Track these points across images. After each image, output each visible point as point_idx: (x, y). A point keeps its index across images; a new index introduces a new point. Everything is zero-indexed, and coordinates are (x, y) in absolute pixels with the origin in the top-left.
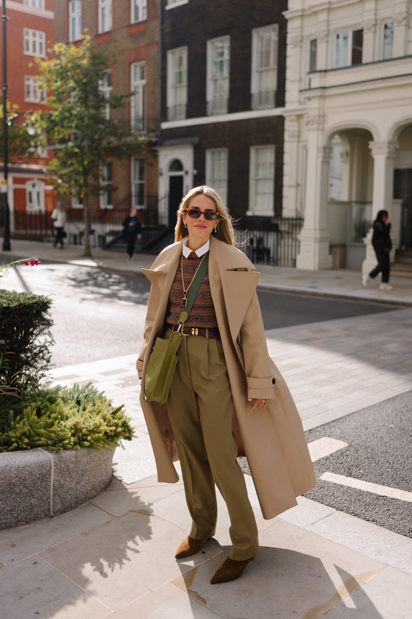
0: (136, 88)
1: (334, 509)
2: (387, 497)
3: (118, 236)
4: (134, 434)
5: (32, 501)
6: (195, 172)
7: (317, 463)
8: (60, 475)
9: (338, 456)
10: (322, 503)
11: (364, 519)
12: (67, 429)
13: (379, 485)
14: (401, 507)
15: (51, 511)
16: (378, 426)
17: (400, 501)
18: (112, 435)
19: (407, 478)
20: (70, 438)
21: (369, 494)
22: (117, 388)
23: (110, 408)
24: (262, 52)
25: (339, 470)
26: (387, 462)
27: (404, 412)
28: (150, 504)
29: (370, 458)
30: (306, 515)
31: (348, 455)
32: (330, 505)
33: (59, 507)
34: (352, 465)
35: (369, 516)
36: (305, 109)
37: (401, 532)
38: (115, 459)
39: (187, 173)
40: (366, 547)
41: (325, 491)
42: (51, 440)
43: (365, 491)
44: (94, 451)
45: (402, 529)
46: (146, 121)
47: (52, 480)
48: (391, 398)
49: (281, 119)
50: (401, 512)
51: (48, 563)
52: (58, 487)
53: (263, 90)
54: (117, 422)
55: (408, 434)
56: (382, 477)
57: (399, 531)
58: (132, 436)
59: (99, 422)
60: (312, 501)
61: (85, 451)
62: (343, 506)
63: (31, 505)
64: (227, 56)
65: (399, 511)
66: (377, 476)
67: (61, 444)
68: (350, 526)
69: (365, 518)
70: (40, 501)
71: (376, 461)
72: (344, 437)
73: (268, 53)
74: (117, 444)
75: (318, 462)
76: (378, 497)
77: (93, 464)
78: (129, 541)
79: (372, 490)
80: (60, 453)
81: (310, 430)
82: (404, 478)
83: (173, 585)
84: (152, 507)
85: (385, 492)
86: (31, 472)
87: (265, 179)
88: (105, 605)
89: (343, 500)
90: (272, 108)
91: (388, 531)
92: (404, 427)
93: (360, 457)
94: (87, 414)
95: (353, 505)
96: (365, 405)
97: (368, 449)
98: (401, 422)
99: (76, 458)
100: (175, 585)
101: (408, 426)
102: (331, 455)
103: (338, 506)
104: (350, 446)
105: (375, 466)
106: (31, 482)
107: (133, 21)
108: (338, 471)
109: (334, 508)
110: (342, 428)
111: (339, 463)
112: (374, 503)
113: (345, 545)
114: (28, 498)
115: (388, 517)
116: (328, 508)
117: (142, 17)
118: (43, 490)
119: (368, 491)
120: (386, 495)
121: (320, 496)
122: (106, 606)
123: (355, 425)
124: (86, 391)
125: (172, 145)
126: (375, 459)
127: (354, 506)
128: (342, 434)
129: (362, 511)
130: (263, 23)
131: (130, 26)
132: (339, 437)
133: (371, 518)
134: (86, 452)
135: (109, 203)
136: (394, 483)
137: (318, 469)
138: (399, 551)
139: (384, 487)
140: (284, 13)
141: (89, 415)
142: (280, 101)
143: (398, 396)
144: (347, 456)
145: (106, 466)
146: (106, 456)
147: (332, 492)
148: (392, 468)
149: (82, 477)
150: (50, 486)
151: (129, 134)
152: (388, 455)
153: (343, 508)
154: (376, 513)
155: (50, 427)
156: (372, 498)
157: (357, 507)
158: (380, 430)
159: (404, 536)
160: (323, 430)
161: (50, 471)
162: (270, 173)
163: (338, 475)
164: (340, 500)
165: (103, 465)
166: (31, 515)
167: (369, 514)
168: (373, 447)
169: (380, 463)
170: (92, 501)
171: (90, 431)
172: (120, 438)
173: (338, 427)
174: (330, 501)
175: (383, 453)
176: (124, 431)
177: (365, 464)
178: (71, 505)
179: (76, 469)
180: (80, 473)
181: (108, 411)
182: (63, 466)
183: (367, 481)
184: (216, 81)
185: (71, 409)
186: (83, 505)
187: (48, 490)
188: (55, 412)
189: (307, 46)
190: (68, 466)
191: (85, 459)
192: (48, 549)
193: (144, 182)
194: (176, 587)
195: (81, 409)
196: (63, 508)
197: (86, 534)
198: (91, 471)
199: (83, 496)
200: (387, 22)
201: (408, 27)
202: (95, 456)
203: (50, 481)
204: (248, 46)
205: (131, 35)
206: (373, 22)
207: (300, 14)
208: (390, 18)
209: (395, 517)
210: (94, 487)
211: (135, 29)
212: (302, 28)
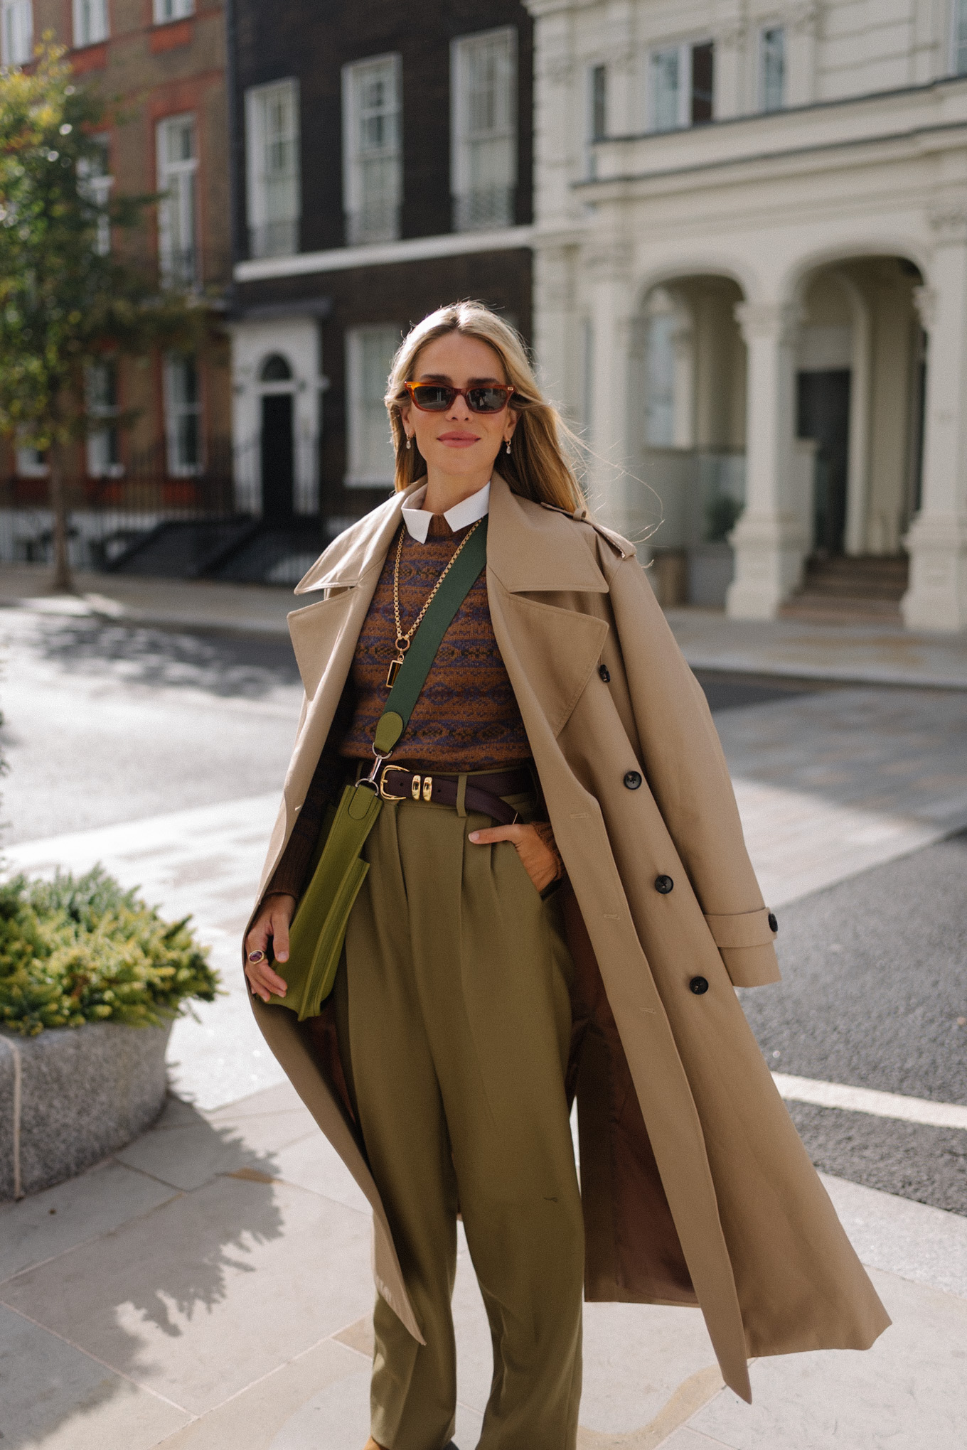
0: (174, 179)
3: (137, 541)
4: (218, 988)
6: (324, 384)
8: (37, 1093)
12: (51, 977)
13: (820, 1083)
14: (876, 1131)
15: (17, 1185)
16: (802, 950)
17: (873, 1116)
18: (165, 989)
19: (884, 1065)
20: (58, 1000)
23: (157, 924)
24: (476, 95)
26: (834, 1031)
27: (861, 914)
28: (271, 1155)
29: (792, 1022)
33: (37, 1173)
36: (582, 231)
37: (885, 1186)
38: (174, 1051)
39: (302, 386)
42: (11, 1002)
44: (122, 1029)
46: (199, 260)
47: (17, 1106)
48: (827, 887)
49: (525, 256)
50: (878, 1141)
51: (17, 1311)
52: (33, 1122)
53: (484, 187)
54: (178, 955)
55: (876, 964)
56: (825, 1064)
57: (880, 1185)
58: (215, 991)
59: (131, 957)
61: (98, 1030)
64: (391, 106)
65: (874, 1140)
66: (813, 1062)
67: (36, 1015)
71: (808, 1030)
73: (491, 95)
74: (178, 1010)
76: (821, 1111)
77: (120, 1064)
78: (225, 1244)
79: (805, 1096)
80: (37, 1035)
82: (878, 1064)
83: (341, 1344)
84: (275, 1161)
85: (835, 1099)
88: (173, 1404)
90: (503, 229)
91: (852, 1185)
92: (862, 950)
93: (769, 1022)
94: (99, 937)
97: (786, 1002)
98: (856, 938)
99: (78, 1047)
100: (348, 1345)
101: (873, 946)
105: (806, 1039)
107: (159, 16)
112: (813, 1124)
115: (850, 1154)
117: (182, 8)
120: (839, 1105)
122: (176, 1406)
124: (92, 885)
125: (267, 320)
126: (804, 1025)
130: (477, 25)
131: (153, 29)
134: (102, 1031)
135: (113, 457)
136: (854, 1075)
139: (832, 1086)
140: (528, 2)
141: (104, 942)
142: (523, 211)
143: (841, 882)
145: (151, 1067)
146: (152, 1043)
148: (846, 1044)
149: (94, 1095)
150: (11, 1122)
151: (157, 292)
152: (833, 1014)
154: (821, 1146)
155: (6, 976)
156: (806, 1114)
158: (808, 960)
159: (892, 1196)
161: (10, 1084)
165: (145, 1065)
168: (797, 995)
169: (818, 1033)
170: (119, 1156)
171: (109, 980)
172: (185, 996)
175: (820, 1009)
176: (195, 978)
177: (781, 1036)
178: (68, 1168)
179: (77, 1077)
180: (88, 1086)
181: (153, 932)
182: (44, 1069)
183: (790, 1073)
184: (366, 163)
185: (58, 929)
186: (97, 1168)
187: (7, 1133)
188: (16, 939)
189: (584, 82)
190: (58, 1071)
191: (99, 1051)
192: (16, 1278)
193: (200, 408)
194: (351, 1349)
195: (83, 927)
196: (46, 1177)
197: (111, 1235)
198: (116, 1081)
199: (96, 1146)
200: (771, 24)
201: (820, 36)
202: (124, 1042)
203: (12, 1109)
204: (442, 80)
205: (157, 52)
206: (738, 25)
207: (565, 3)
208: (776, 15)
209: (867, 1153)
210: (123, 1122)
211: (165, 38)
212: (571, 38)
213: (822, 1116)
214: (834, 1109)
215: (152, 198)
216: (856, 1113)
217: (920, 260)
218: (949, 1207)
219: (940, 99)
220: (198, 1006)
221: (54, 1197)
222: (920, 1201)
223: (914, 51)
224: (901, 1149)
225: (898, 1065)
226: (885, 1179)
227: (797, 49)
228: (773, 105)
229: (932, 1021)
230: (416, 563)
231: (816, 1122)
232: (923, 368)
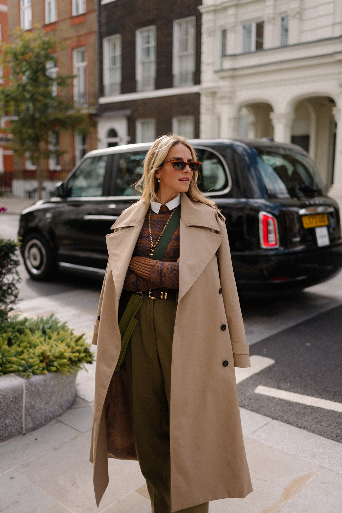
0: (79, 69)
1: (270, 418)
2: (313, 406)
4: (93, 358)
5: (7, 421)
6: (129, 139)
8: (31, 398)
9: (268, 371)
10: (260, 413)
11: (296, 426)
12: (36, 356)
13: (305, 396)
14: (326, 415)
15: (24, 429)
18: (75, 360)
19: (328, 389)
20: (38, 365)
23: (73, 336)
25: (269, 383)
26: (309, 376)
27: (317, 332)
30: (247, 425)
31: (275, 370)
32: (267, 415)
33: (31, 425)
34: (280, 379)
35: (301, 424)
36: (218, 87)
37: (330, 437)
39: (121, 139)
40: (302, 451)
41: (260, 402)
42: (22, 366)
44: (60, 375)
46: (87, 96)
47: (24, 402)
48: (304, 321)
49: (197, 95)
50: (327, 419)
51: (24, 478)
52: (30, 407)
53: (184, 71)
54: (80, 348)
56: (306, 389)
57: (328, 436)
58: (92, 360)
59: (64, 349)
60: (250, 412)
61: (52, 375)
62: (277, 415)
63: (5, 425)
64: (153, 43)
65: (325, 418)
66: (302, 388)
67: (30, 370)
68: (286, 433)
70: (14, 421)
71: (300, 375)
72: (270, 355)
73: (187, 40)
74: (80, 367)
75: (251, 377)
76: (306, 407)
77: (60, 387)
79: (299, 401)
80: (30, 378)
82: (325, 390)
83: (137, 494)
85: (310, 402)
86: (5, 396)
89: (277, 410)
90: (190, 86)
91: (318, 436)
92: (318, 346)
93: (286, 372)
94: (52, 342)
96: (283, 327)
97: (292, 364)
98: (316, 341)
99: (45, 381)
100: (140, 494)
101: (322, 344)
102: (261, 371)
103: (273, 415)
104: (277, 363)
105: (299, 379)
106: (5, 405)
107: (74, 13)
110: (268, 347)
111: (269, 377)
113: (284, 451)
114: (3, 419)
115: (317, 424)
116: (265, 418)
117: (82, 10)
118: (16, 411)
119: (296, 402)
121: (257, 407)
124: (50, 321)
125: (109, 117)
126: (298, 373)
127: (286, 415)
128: (268, 352)
129: (294, 419)
130: (182, 16)
131: (72, 18)
132: (266, 355)
133: (302, 426)
134: (54, 376)
136: (317, 393)
137: (252, 384)
138: (330, 454)
139: (309, 397)
140: (200, 8)
141: (55, 343)
142: (197, 80)
143: (309, 319)
145: (71, 387)
146: (71, 379)
147: (266, 403)
148: (314, 381)
149: (51, 398)
150: (22, 408)
151: (72, 108)
152: (309, 369)
153: (277, 417)
154: (306, 420)
155: (20, 355)
156: (300, 408)
157: (289, 416)
158: (299, 349)
159: (332, 441)
160: (252, 350)
161: (22, 395)
163: (269, 388)
164: (274, 410)
165: (68, 386)
166: (6, 434)
167: (300, 422)
168: (295, 362)
169: (304, 376)
170: (60, 418)
171: (56, 357)
172: (83, 363)
173: (265, 347)
174: (266, 411)
175: (304, 367)
176: (86, 356)
177: (291, 378)
178: (41, 423)
179: (45, 392)
180: (48, 395)
181: (71, 339)
182: (33, 389)
183: (294, 392)
184: (144, 64)
185: (38, 338)
186: (51, 423)
187: (20, 411)
188: (24, 342)
189: (219, 35)
190: (38, 389)
191: (52, 383)
192: (23, 465)
193: (87, 147)
194: (141, 496)
195: (47, 338)
196: (34, 426)
197: (57, 449)
198: (58, 392)
199: (51, 415)
200: (284, 15)
201: (301, 20)
202: (61, 379)
203: (22, 403)
204: (170, 35)
205: (73, 25)
206: (272, 16)
207: (213, 8)
208: (285, 12)
209: (323, 424)
210: (61, 406)
211: (76, 21)
212: (215, 20)
213: (306, 409)
214: (310, 406)
215: (72, 77)
216: (318, 408)
217: (335, 98)
220: (87, 366)
221: (36, 434)
223: (334, 25)
224: (335, 423)
225: (333, 390)
226: (330, 434)
227: (293, 25)
228: (284, 44)
230: (156, 221)
231: (304, 411)
232: (335, 136)
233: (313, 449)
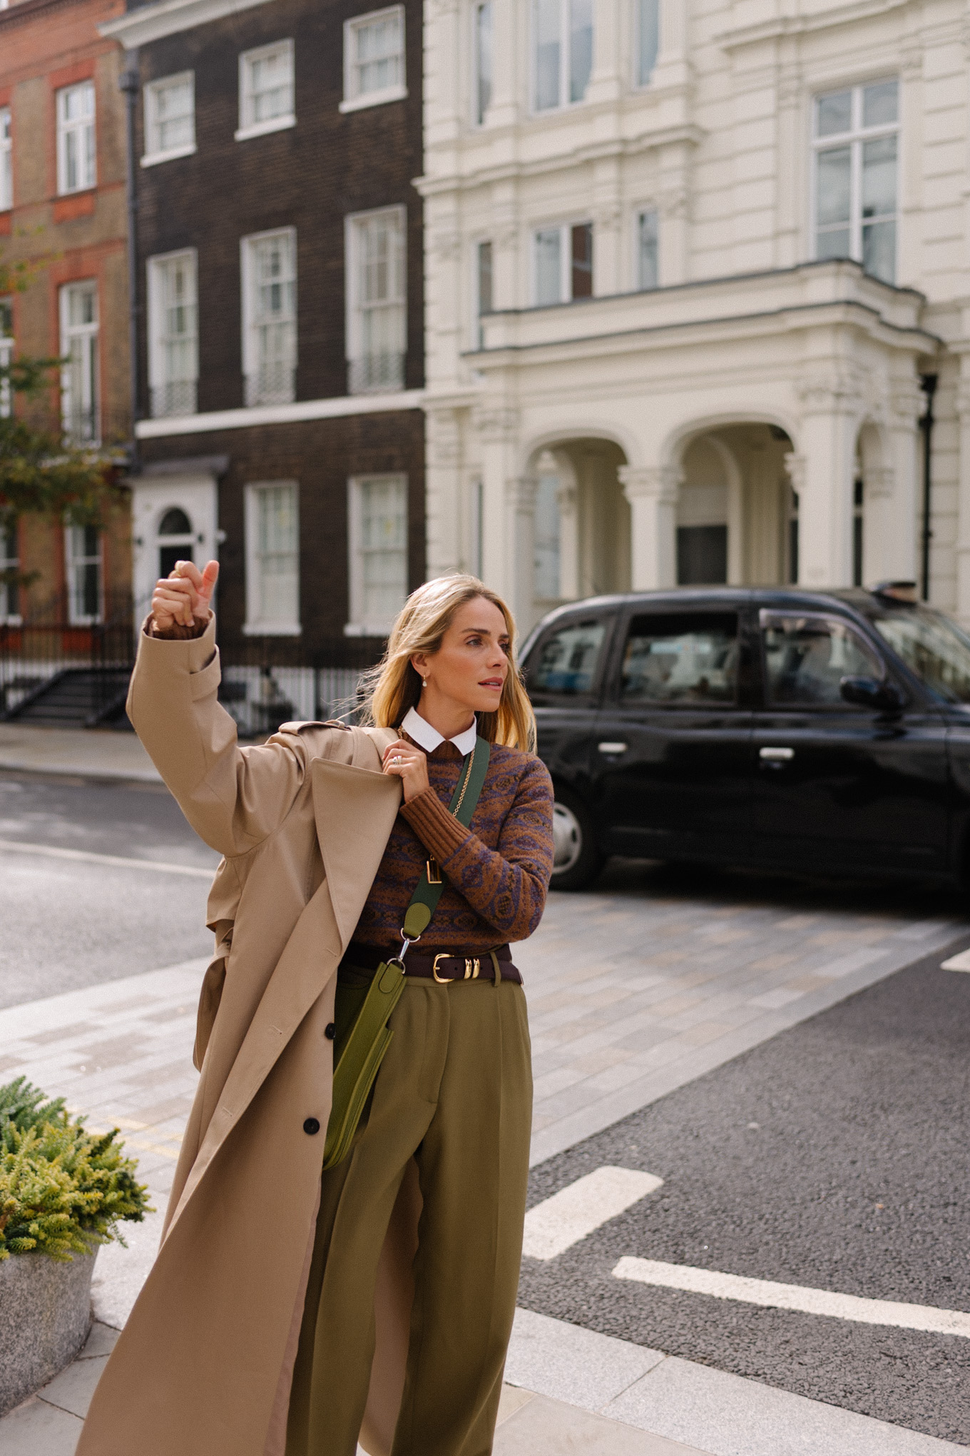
0: (74, 342)
1: (659, 1351)
2: (775, 1308)
3: (37, 689)
4: (146, 1204)
6: (222, 536)
7: (599, 1235)
9: (645, 1211)
10: (629, 1339)
11: (733, 1371)
13: (752, 1279)
14: (813, 1332)
16: (722, 1128)
17: (808, 1315)
18: (92, 1213)
19: (812, 1256)
21: (735, 1304)
22: (75, 1074)
23: (82, 1140)
24: (368, 268)
25: (653, 1248)
26: (760, 1219)
27: (774, 1088)
29: (719, 1212)
30: (597, 1376)
31: (666, 1207)
32: (649, 1342)
34: (682, 1233)
35: (746, 1363)
36: (473, 395)
37: (827, 1397)
39: (201, 539)
40: (754, 1446)
41: (630, 1306)
43: (724, 1297)
44: (48, 1261)
45: (826, 1388)
46: (99, 418)
48: (738, 1057)
49: (417, 417)
50: (816, 1344)
53: (376, 352)
54: (105, 1175)
55: (794, 1143)
56: (756, 1259)
57: (822, 1395)
58: (143, 1210)
59: (57, 1181)
60: (603, 1336)
62: (679, 1342)
64: (288, 274)
65: (811, 1343)
66: (743, 1256)
68: (705, 1395)
69: (736, 1369)
71: (735, 1219)
72: (650, 1162)
73: (382, 268)
74: (105, 1233)
75: (602, 1232)
77: (46, 1296)
79: (740, 1294)
81: (568, 1151)
82: (807, 1257)
85: (769, 1297)
87: (385, 553)
89: (678, 1327)
90: (397, 392)
91: (795, 1397)
92: (780, 1128)
93: (697, 1212)
94: (23, 1160)
95: (702, 1337)
96: (683, 1079)
97: (711, 1189)
98: (773, 1114)
101: (790, 1123)
102: (627, 1211)
103: (666, 1344)
104: (668, 1184)
105: (734, 1230)
107: (63, 189)
108: (651, 1251)
109: (657, 1349)
110: (642, 1141)
111: (649, 1230)
112: (750, 1326)
113: (702, 1448)
115: (789, 1360)
116: (645, 1352)
117: (83, 183)
119: (730, 1297)
120: (774, 1304)
121: (621, 1321)
123: (670, 1130)
125: (165, 476)
126: (731, 1214)
127: (704, 1341)
128: (645, 1154)
129: (725, 1351)
130: (368, 202)
131: (56, 200)
132: (638, 1163)
133: (750, 1369)
134: (27, 1264)
135: (12, 610)
136: (785, 1269)
137: (603, 1252)
138: (831, 1449)
139: (764, 1283)
140: (417, 182)
141: (29, 1164)
142: (414, 375)
143: (752, 1051)
144: (666, 1211)
145: (78, 1294)
146: (79, 1269)
147: (647, 1307)
148: (773, 1233)
149: (18, 1331)
151: (59, 450)
152: (758, 1200)
153: (679, 1347)
154: (760, 1352)
156: (742, 1315)
157: (713, 1342)
158: (728, 1139)
159: (834, 1407)
160: (597, 1150)
162: (397, 538)
163: (652, 1262)
164: (670, 1327)
165: (70, 1293)
167: (744, 1357)
168: (721, 1180)
169: (745, 1222)
170: (43, 1393)
171: (35, 1208)
172: (114, 1220)
173: (632, 1138)
174: (646, 1332)
175: (745, 1195)
176: (124, 1199)
177: (710, 1228)
181: (78, 1148)
184: (263, 329)
186: (21, 1408)
189: (471, 254)
191: (24, 1285)
193: (99, 560)
198: (41, 1313)
199: (20, 1384)
200: (644, 208)
201: (691, 220)
202: (51, 1272)
204: (337, 252)
205: (60, 221)
206: (614, 208)
207: (452, 185)
208: (649, 200)
209: (806, 1359)
210: (48, 1356)
211: (69, 209)
212: (459, 217)
213: (759, 1317)
215: (55, 363)
217: (790, 429)
218: (892, 1418)
219: (804, 281)
220: (126, 1227)
222: (863, 1413)
223: (777, 235)
227: (670, 233)
228: (648, 284)
229: (854, 1205)
232: (794, 526)
233: (783, 1437)
